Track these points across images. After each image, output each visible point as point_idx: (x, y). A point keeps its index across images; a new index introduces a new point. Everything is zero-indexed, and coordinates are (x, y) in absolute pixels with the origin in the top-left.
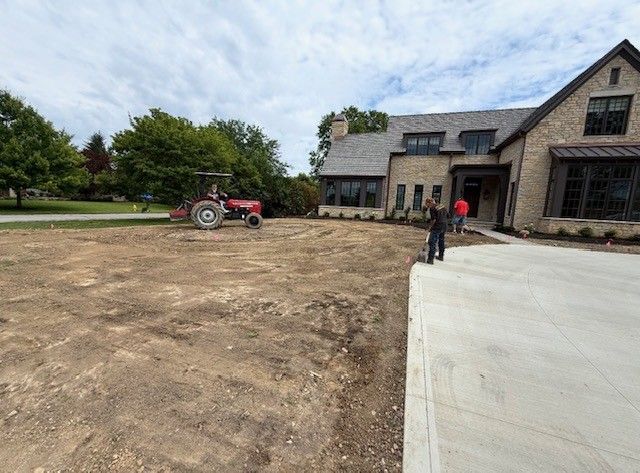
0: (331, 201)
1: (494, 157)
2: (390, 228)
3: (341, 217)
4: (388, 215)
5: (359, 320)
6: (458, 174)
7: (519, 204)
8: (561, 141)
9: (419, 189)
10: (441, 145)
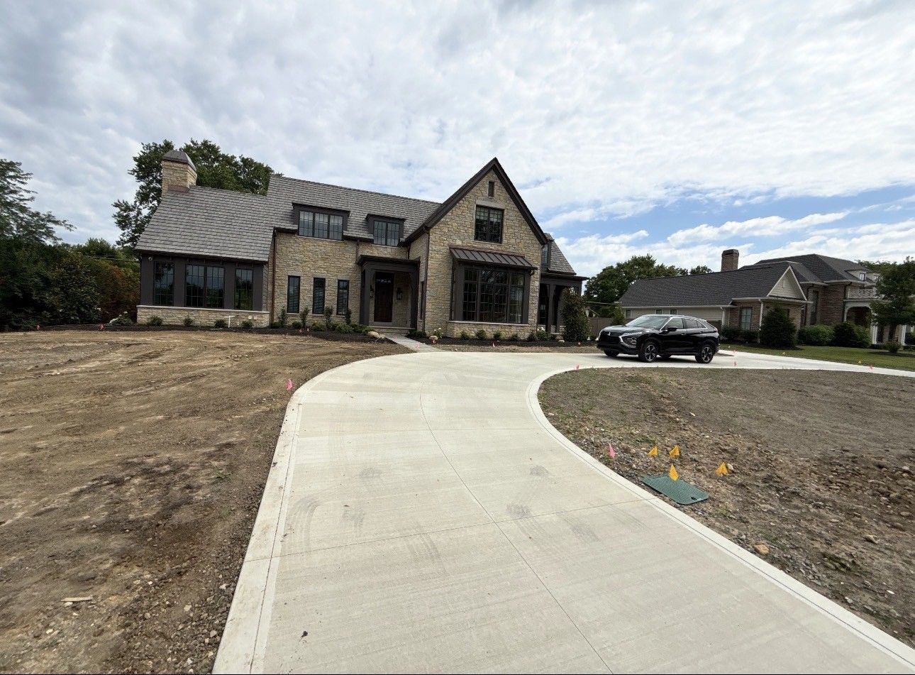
0: (164, 298)
1: (404, 250)
2: (275, 340)
3: (188, 326)
4: (276, 320)
5: (189, 487)
6: (366, 267)
7: (429, 306)
8: (459, 243)
9: (319, 283)
10: (345, 226)
